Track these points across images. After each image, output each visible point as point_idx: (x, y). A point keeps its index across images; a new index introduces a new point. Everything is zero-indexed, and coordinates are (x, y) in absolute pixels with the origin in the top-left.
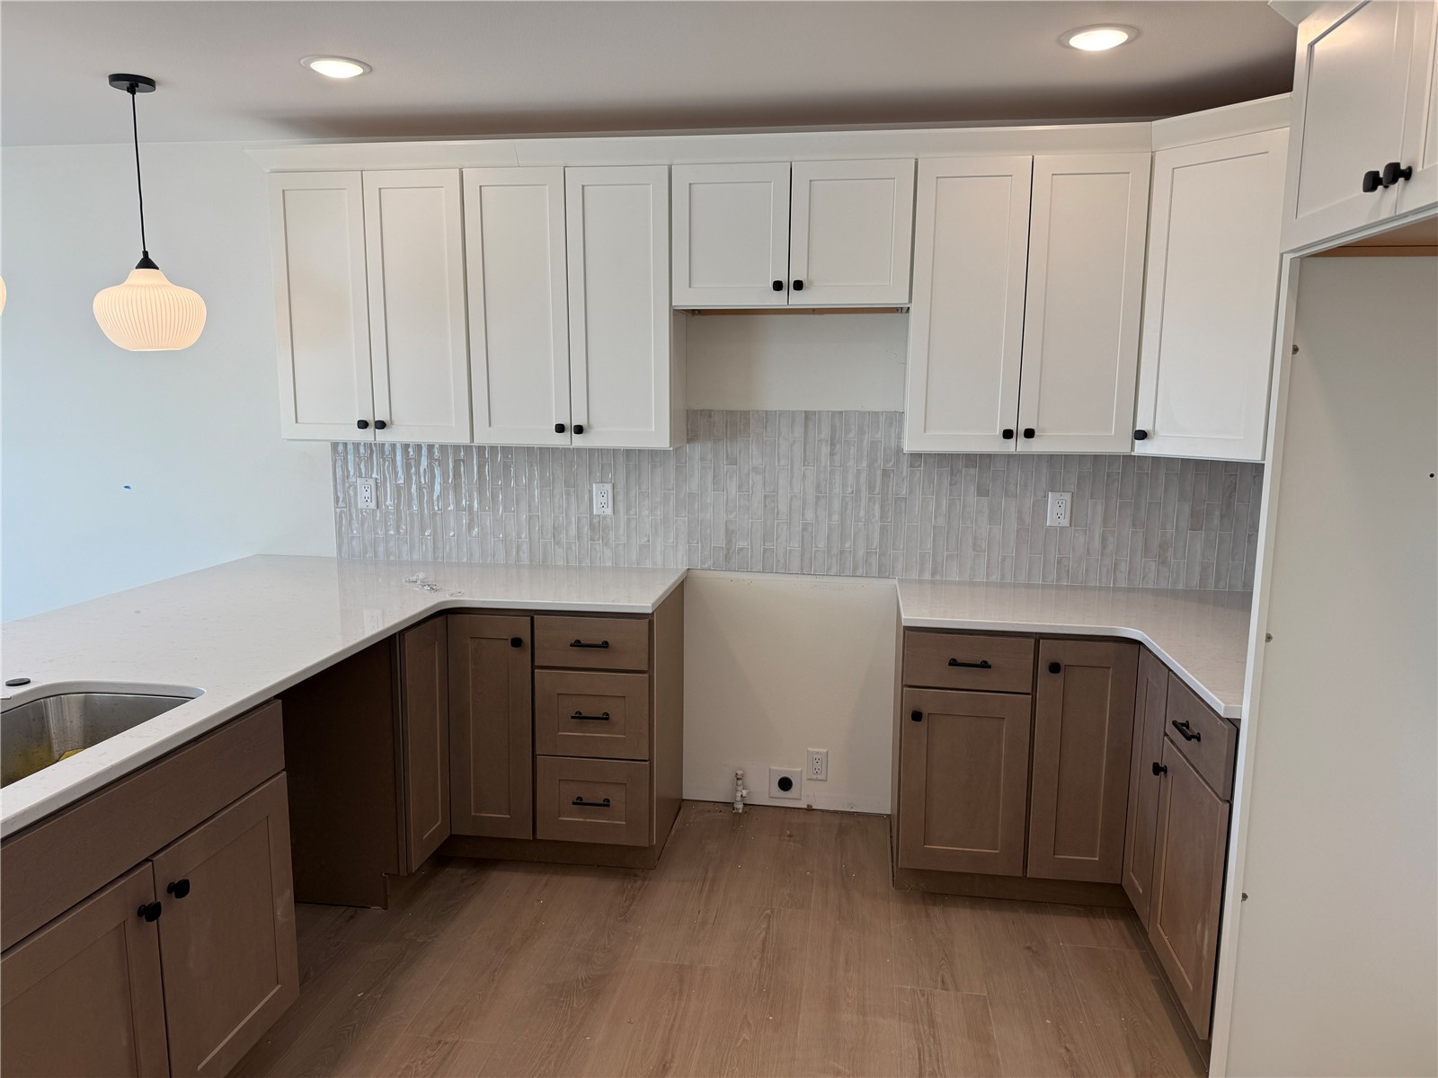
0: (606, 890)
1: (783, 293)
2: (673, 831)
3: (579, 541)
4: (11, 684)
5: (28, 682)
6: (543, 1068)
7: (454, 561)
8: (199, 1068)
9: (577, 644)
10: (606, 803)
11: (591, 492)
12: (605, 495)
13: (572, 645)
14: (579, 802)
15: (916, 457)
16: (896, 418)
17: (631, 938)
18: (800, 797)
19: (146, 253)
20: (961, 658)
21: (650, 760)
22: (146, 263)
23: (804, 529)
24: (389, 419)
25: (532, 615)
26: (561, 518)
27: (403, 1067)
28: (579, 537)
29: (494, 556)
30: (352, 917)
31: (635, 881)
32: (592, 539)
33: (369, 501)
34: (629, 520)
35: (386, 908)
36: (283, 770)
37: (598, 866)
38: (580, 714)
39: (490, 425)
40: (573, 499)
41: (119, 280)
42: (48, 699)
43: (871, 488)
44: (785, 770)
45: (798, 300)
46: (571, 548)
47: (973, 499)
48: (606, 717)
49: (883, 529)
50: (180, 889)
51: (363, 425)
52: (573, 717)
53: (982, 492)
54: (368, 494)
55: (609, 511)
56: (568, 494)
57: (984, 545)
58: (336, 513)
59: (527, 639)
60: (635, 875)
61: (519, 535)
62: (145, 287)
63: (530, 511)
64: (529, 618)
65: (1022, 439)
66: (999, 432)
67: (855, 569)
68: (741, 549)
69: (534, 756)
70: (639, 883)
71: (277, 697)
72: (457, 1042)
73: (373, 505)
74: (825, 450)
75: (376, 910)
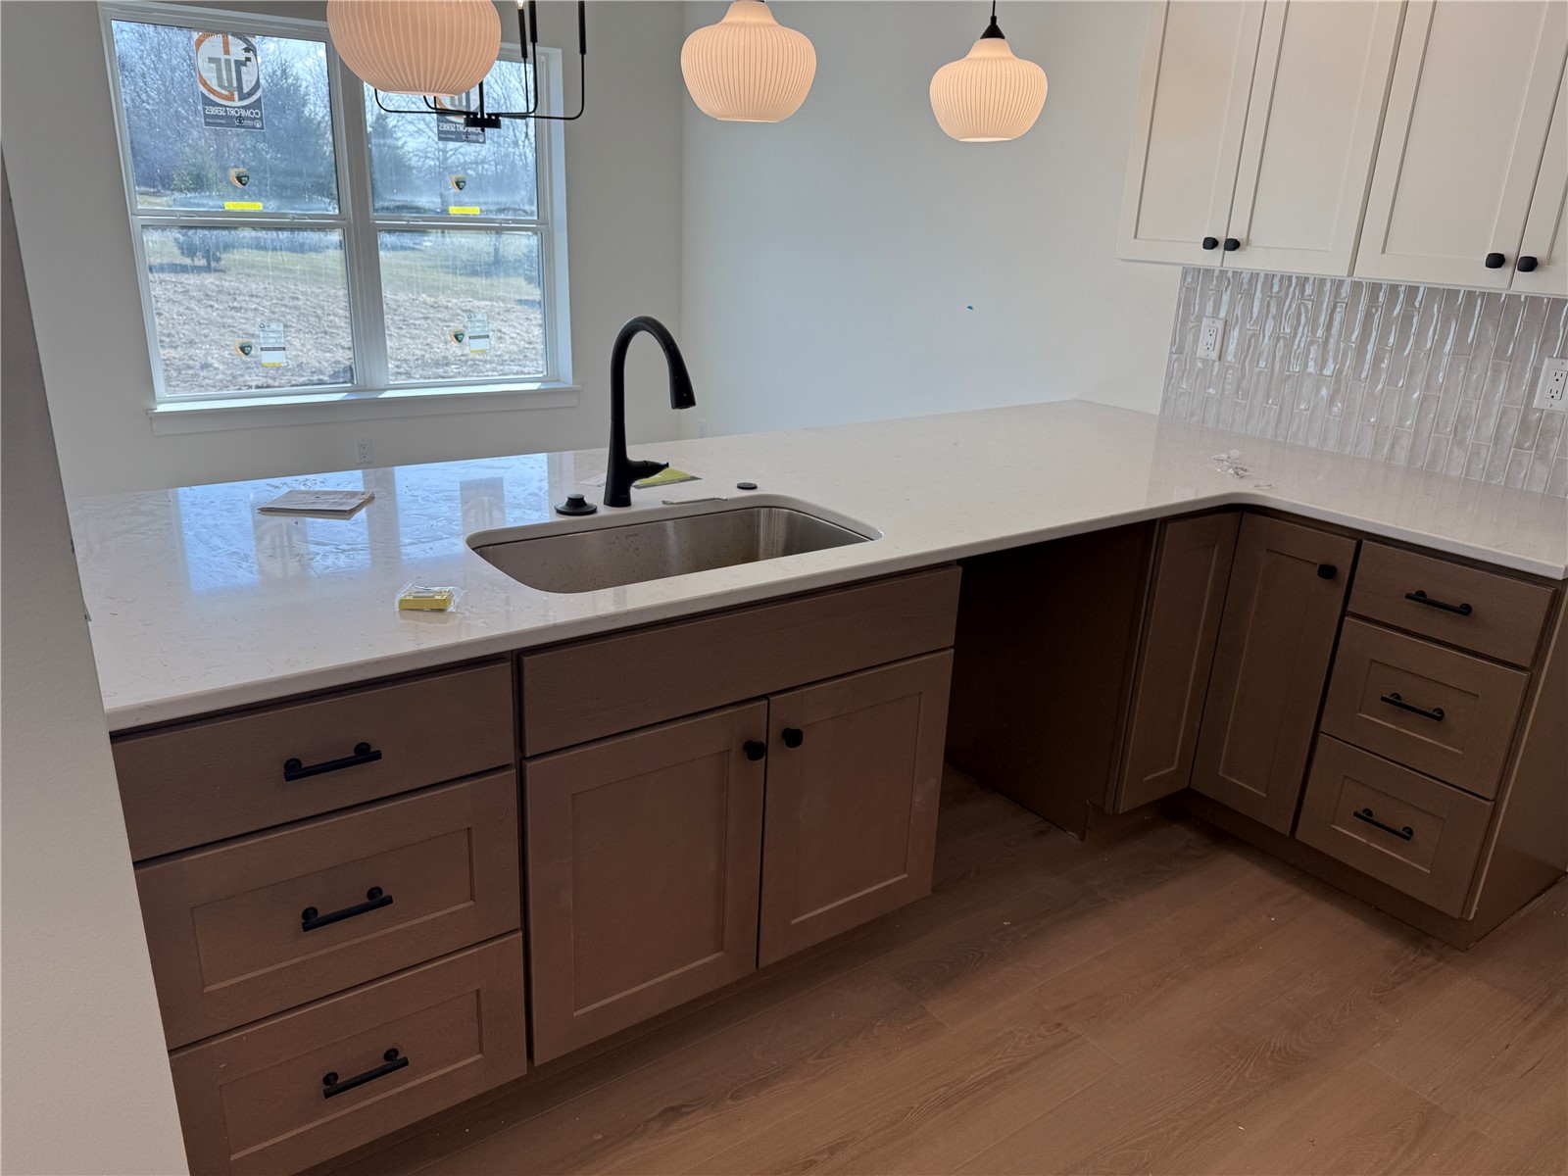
0: (1372, 946)
2: (1524, 912)
3: (1495, 444)
4: (742, 487)
5: (754, 488)
6: (1161, 1130)
7: (1299, 443)
8: (793, 922)
9: (1420, 597)
10: (1407, 834)
11: (1537, 371)
12: (1562, 380)
13: (1408, 596)
14: (1366, 816)
17: (1376, 1029)
19: (994, 19)
21: (1497, 803)
22: (993, 32)
24: (1245, 236)
25: (1360, 538)
26: (1474, 406)
27: (1007, 1030)
28: (1497, 438)
29: (1356, 446)
30: (1042, 833)
31: (1423, 954)
32: (1519, 446)
33: (1211, 348)
35: (1082, 839)
36: (952, 647)
37: (1379, 910)
38: (1399, 697)
39: (1383, 252)
40: (1503, 379)
41: (960, 53)
42: (762, 510)
46: (1478, 454)
48: (1438, 716)
50: (793, 738)
51: (1211, 243)
52: (1383, 699)
54: (1211, 340)
55: (1560, 405)
56: (1497, 370)
58: (1170, 360)
59: (1344, 571)
60: (1429, 947)
61: (1401, 420)
62: (992, 60)
63: (1428, 387)
64: (1355, 542)
69: (1316, 732)
70: (1429, 960)
71: (961, 562)
72: (1079, 1036)
73: (1214, 355)
75: (1072, 837)
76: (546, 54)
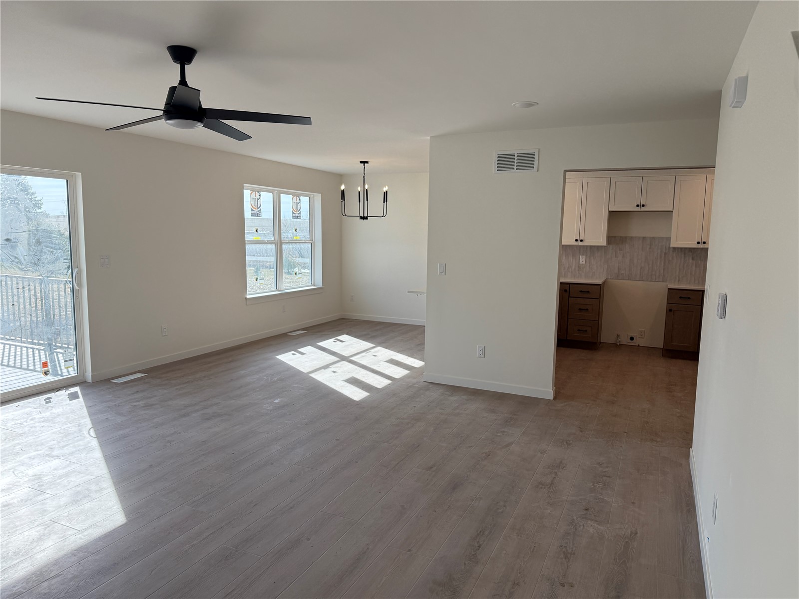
1: (639, 207)
9: (581, 291)
10: (586, 331)
11: (580, 257)
12: (584, 258)
13: (579, 292)
14: (579, 330)
15: (674, 248)
16: (669, 239)
18: (636, 342)
20: (682, 296)
23: (641, 268)
25: (569, 284)
26: (570, 265)
32: (579, 270)
34: (590, 265)
38: (581, 309)
40: (574, 260)
43: (661, 257)
44: (631, 335)
45: (643, 209)
46: (572, 273)
47: (691, 261)
48: (587, 310)
49: (664, 269)
52: (579, 309)
53: (693, 259)
55: (584, 263)
56: (573, 258)
57: (693, 274)
59: (568, 290)
65: (702, 244)
66: (696, 242)
67: (656, 279)
68: (622, 274)
69: (568, 319)
74: (648, 247)
76: (314, 195)
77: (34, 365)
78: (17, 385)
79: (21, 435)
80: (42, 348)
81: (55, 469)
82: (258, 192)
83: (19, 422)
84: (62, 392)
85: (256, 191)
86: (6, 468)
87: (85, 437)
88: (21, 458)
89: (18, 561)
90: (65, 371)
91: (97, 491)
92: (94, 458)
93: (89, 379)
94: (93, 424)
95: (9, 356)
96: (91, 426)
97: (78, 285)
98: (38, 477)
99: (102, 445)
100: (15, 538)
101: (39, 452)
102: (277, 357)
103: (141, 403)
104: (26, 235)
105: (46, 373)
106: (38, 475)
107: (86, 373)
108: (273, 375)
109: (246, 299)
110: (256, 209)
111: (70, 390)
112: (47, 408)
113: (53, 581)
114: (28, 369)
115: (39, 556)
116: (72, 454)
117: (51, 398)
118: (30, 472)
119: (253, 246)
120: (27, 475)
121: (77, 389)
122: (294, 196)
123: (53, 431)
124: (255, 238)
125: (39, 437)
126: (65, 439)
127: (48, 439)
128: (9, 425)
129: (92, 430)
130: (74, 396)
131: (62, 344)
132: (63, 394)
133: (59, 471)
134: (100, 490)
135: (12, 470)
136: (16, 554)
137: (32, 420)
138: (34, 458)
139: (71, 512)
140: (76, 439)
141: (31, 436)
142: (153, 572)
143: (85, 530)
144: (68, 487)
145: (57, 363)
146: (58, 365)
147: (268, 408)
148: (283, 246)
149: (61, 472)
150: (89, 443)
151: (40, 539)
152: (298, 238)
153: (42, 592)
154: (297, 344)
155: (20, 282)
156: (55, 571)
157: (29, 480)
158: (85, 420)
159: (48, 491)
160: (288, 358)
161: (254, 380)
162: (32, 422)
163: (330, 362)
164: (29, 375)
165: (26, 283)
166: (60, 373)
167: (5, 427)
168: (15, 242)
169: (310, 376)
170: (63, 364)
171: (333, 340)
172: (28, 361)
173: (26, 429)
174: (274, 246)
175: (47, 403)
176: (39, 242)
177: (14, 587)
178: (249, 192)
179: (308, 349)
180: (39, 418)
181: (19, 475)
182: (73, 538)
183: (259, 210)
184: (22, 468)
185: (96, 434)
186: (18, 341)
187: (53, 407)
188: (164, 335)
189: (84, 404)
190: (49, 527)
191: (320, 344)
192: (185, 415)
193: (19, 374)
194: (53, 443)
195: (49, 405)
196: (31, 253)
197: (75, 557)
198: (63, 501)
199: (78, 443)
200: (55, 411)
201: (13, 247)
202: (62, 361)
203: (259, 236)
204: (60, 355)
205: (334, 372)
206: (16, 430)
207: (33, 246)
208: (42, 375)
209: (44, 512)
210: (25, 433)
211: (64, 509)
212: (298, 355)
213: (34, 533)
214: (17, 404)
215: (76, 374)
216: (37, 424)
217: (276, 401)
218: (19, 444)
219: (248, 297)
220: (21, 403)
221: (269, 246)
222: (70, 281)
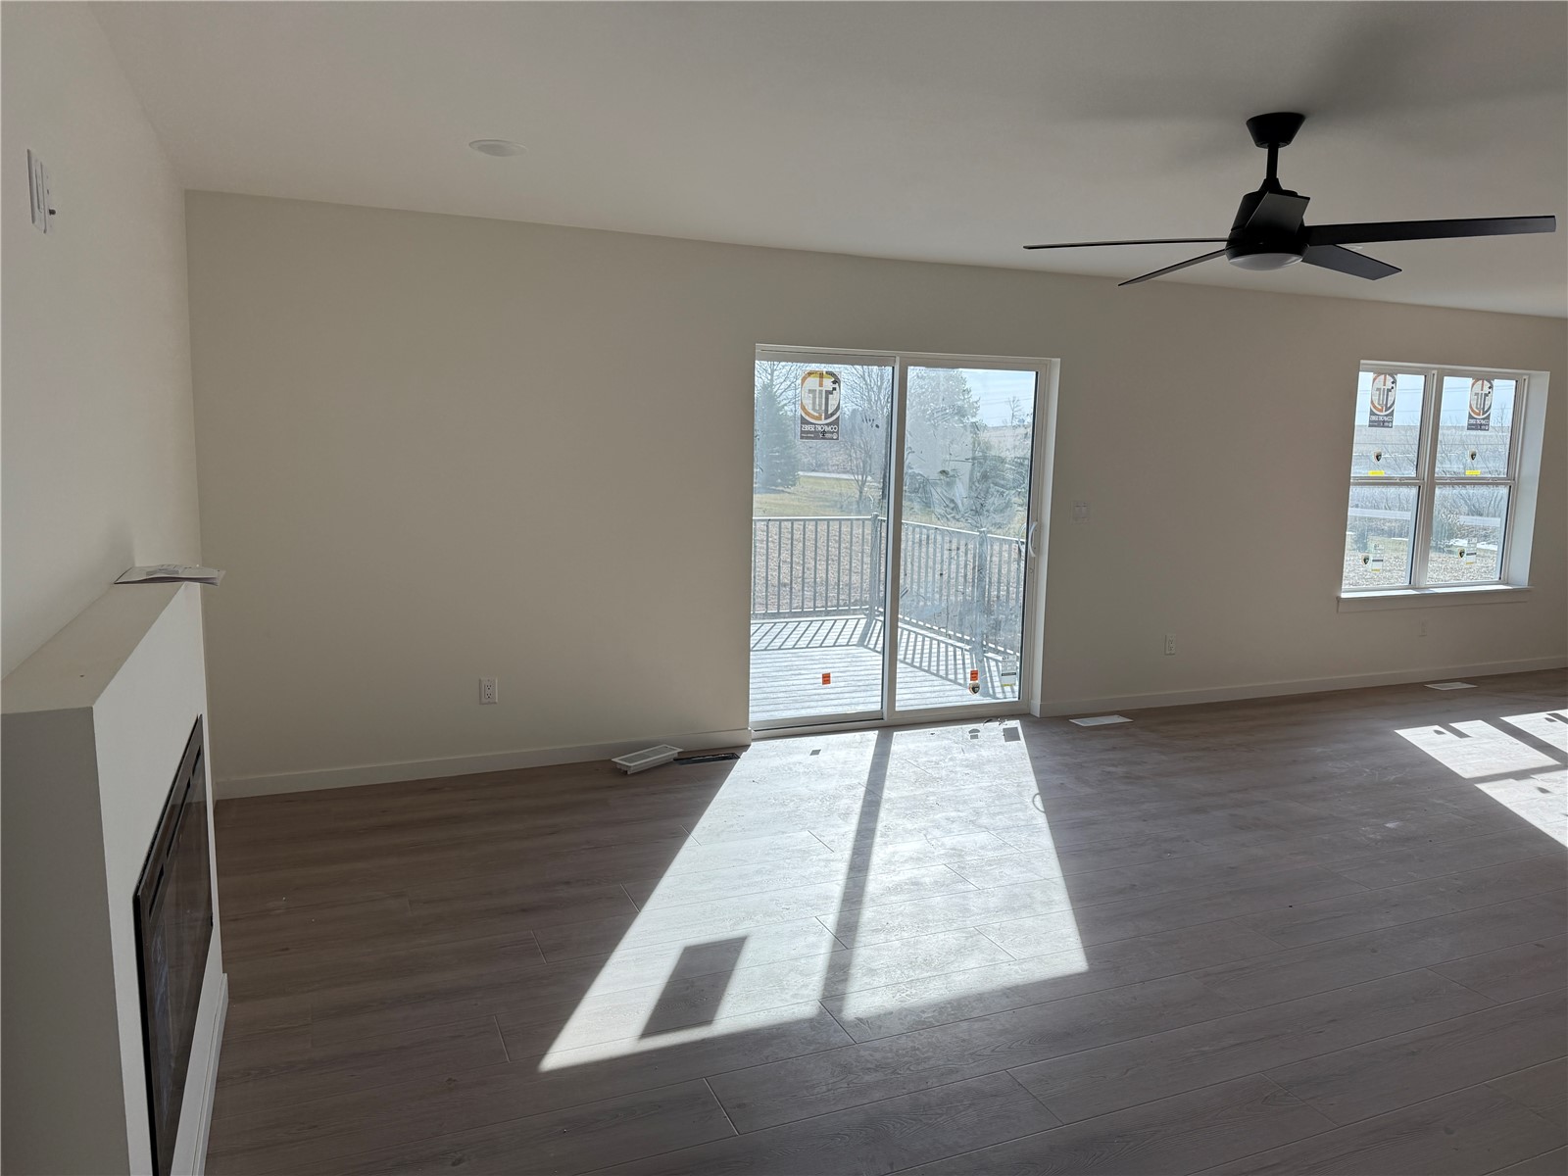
76: (1529, 375)
77: (956, 674)
78: (933, 700)
79: (935, 779)
80: (968, 647)
81: (982, 848)
82: (1392, 375)
83: (934, 759)
84: (995, 724)
85: (1385, 374)
86: (916, 826)
87: (1027, 807)
88: (936, 817)
89: (929, 974)
90: (998, 690)
91: (1043, 903)
92: (1040, 847)
93: (1037, 712)
94: (1039, 788)
95: (922, 653)
96: (1037, 792)
97: (1034, 549)
98: (957, 853)
99: (1055, 827)
100: (926, 937)
101: (961, 814)
102: (1397, 731)
103: (1120, 770)
104: (969, 465)
105: (975, 689)
106: (958, 850)
107: (1032, 698)
108: (1386, 769)
109: (1339, 599)
110: (1381, 411)
111: (1006, 722)
112: (973, 746)
113: (976, 1026)
114: (947, 679)
115: (958, 978)
116: (1007, 829)
117: (979, 731)
118: (949, 841)
119: (1367, 491)
120: (943, 844)
121: (1015, 724)
122: (1478, 380)
123: (980, 785)
124: (1371, 474)
125: (961, 789)
126: (997, 802)
127: (974, 796)
128: (920, 760)
129: (1038, 798)
130: (1010, 735)
131: (996, 644)
132: (995, 728)
133: (989, 853)
134: (1049, 903)
135: (924, 832)
136: (927, 962)
137: (951, 759)
138: (953, 822)
139: (1004, 925)
140: (1014, 806)
141: (950, 785)
142: (1129, 1073)
143: (1025, 960)
144: (1001, 883)
145: (988, 675)
146: (989, 679)
147: (1371, 836)
148: (1437, 491)
149: (990, 854)
150: (1033, 818)
151: (960, 952)
152: (1477, 473)
153: (961, 1035)
154: (1449, 711)
155: (955, 541)
156: (978, 1011)
157: (945, 854)
158: (1028, 779)
159: (971, 880)
160: (1424, 738)
161: (1344, 771)
162: (951, 763)
163: (1533, 766)
164: (948, 688)
165: (963, 542)
166: (991, 692)
167: (915, 764)
168: (953, 476)
169: (1477, 788)
170: (996, 679)
171: (1544, 715)
172: (947, 666)
173: (944, 773)
174: (1414, 491)
175: (972, 737)
176: (985, 477)
177: (923, 1012)
178: (1371, 375)
179: (1476, 728)
180: (962, 760)
181: (933, 842)
182: (1005, 967)
183: (1388, 412)
184: (937, 833)
185: (1044, 806)
186: (935, 632)
187: (981, 746)
188: (1168, 652)
189: (1026, 751)
190: (971, 937)
191: (1510, 720)
192: (1198, 810)
193: (936, 683)
194: (982, 804)
195: (975, 740)
196: (973, 494)
197: (1007, 1000)
198: (993, 902)
199: (1017, 814)
200: (984, 753)
201: (950, 485)
202: (995, 674)
203: (1384, 467)
204: (992, 663)
205: (1543, 791)
206: (930, 771)
207: (977, 484)
208: (968, 692)
209: (965, 911)
210: (941, 779)
211: (994, 916)
212: (1449, 735)
213: (951, 939)
214: (932, 730)
215: (1017, 699)
216: (958, 769)
217: (1390, 825)
218: (934, 794)
219: (1344, 595)
220: (937, 730)
221: (1404, 490)
222: (1022, 543)
